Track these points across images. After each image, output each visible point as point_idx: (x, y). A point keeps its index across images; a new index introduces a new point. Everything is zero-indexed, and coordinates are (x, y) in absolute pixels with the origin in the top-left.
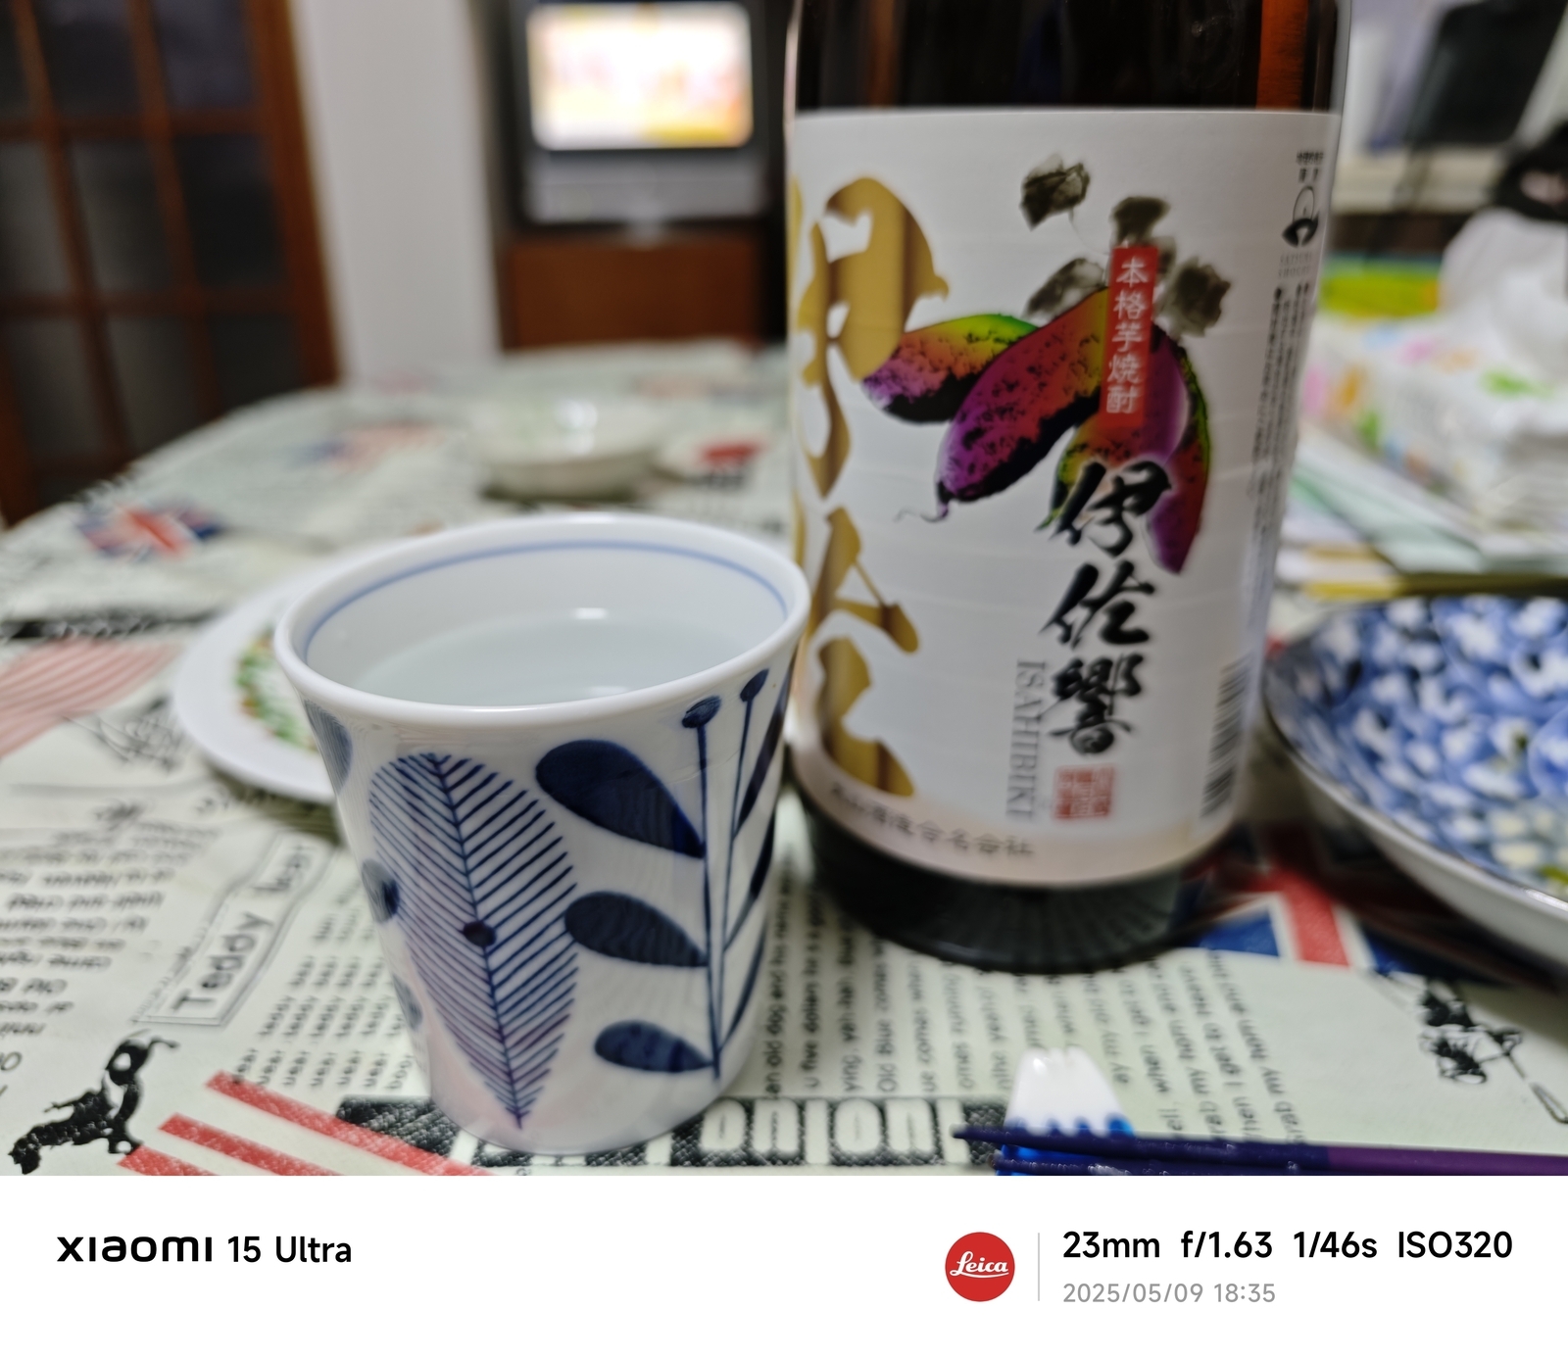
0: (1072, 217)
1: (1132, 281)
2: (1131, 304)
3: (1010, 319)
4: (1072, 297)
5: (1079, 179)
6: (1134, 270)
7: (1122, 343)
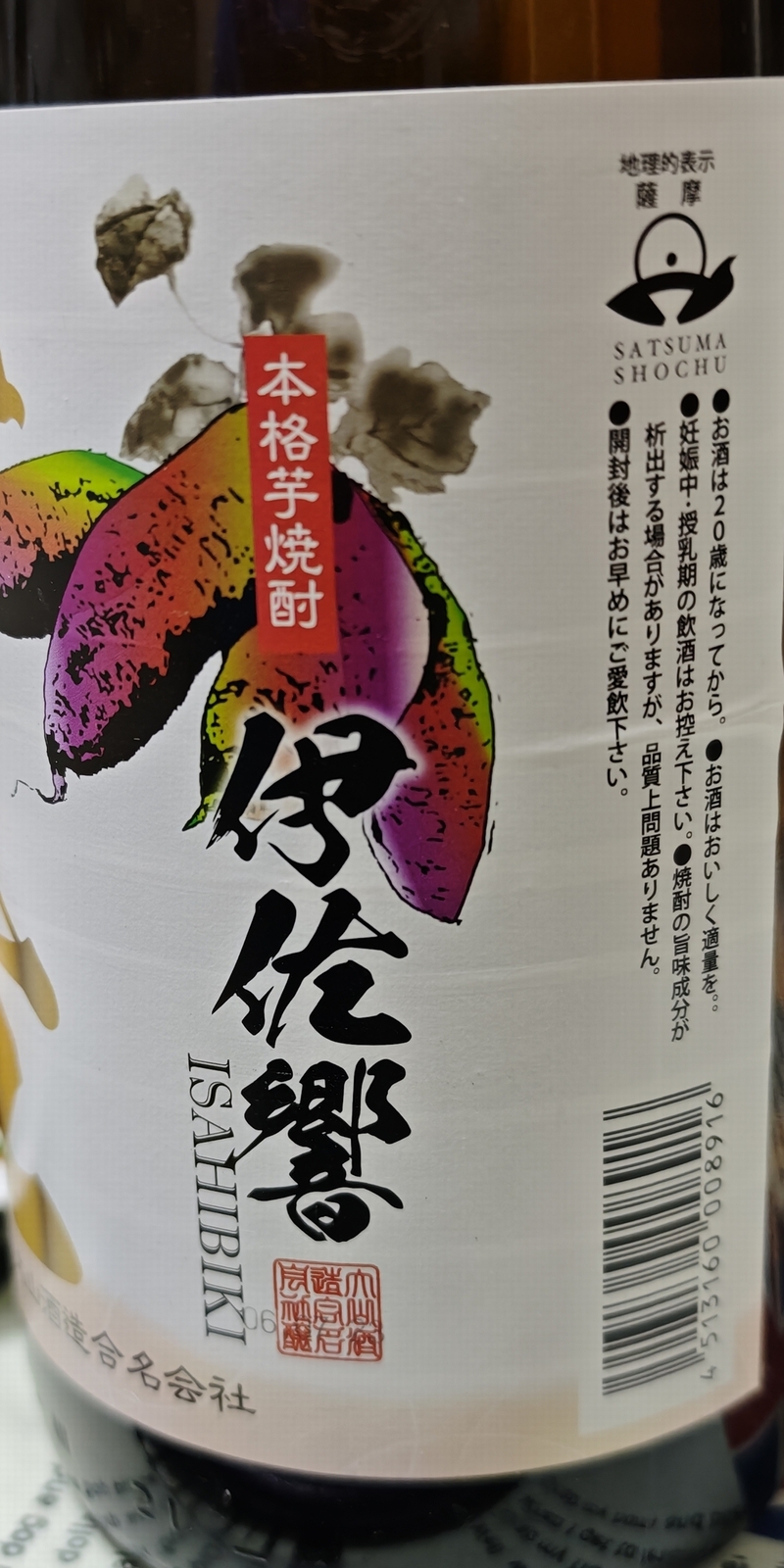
0: (172, 284)
1: (286, 394)
2: (288, 436)
3: (103, 460)
4: (188, 424)
5: (176, 216)
6: (285, 377)
7: (283, 505)
